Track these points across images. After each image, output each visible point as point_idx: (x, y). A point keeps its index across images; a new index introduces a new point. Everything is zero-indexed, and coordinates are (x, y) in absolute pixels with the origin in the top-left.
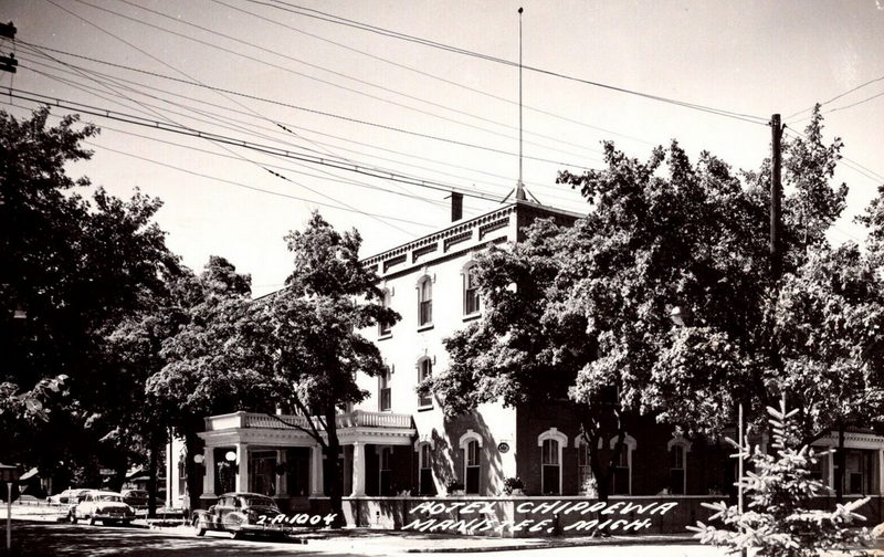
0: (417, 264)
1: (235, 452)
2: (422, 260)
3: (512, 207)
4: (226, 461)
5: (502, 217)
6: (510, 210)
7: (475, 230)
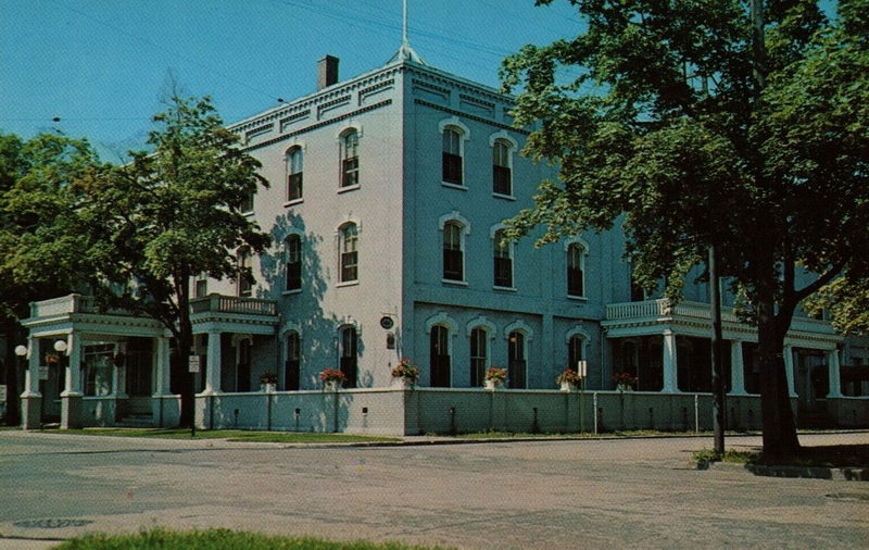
0: (285, 133)
1: (66, 341)
2: (290, 129)
3: (398, 68)
4: (55, 351)
5: (385, 79)
6: (395, 71)
7: (354, 94)
